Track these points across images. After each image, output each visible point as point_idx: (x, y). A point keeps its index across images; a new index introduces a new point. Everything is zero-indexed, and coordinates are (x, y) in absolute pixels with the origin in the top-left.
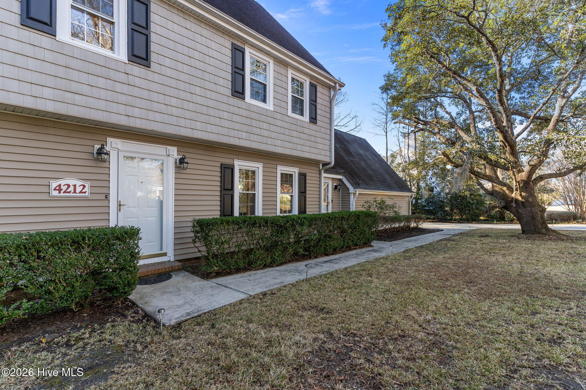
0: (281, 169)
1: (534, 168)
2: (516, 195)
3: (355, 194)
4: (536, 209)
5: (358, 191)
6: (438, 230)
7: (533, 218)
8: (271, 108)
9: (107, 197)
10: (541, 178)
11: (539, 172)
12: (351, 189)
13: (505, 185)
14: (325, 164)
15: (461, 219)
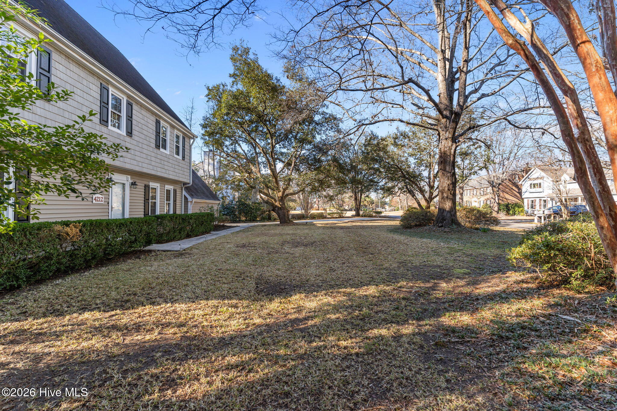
0: (168, 187)
1: (285, 190)
2: (277, 204)
3: (191, 202)
4: (285, 211)
5: (194, 200)
6: (237, 226)
7: (284, 215)
8: (168, 153)
9: (108, 203)
10: (287, 195)
11: (287, 192)
12: (190, 199)
13: (273, 198)
14: (185, 184)
15: (246, 220)
